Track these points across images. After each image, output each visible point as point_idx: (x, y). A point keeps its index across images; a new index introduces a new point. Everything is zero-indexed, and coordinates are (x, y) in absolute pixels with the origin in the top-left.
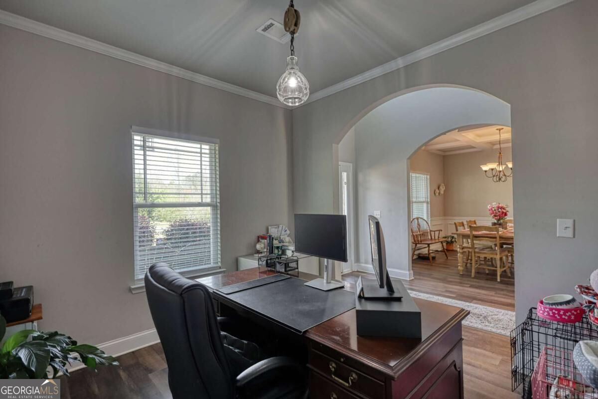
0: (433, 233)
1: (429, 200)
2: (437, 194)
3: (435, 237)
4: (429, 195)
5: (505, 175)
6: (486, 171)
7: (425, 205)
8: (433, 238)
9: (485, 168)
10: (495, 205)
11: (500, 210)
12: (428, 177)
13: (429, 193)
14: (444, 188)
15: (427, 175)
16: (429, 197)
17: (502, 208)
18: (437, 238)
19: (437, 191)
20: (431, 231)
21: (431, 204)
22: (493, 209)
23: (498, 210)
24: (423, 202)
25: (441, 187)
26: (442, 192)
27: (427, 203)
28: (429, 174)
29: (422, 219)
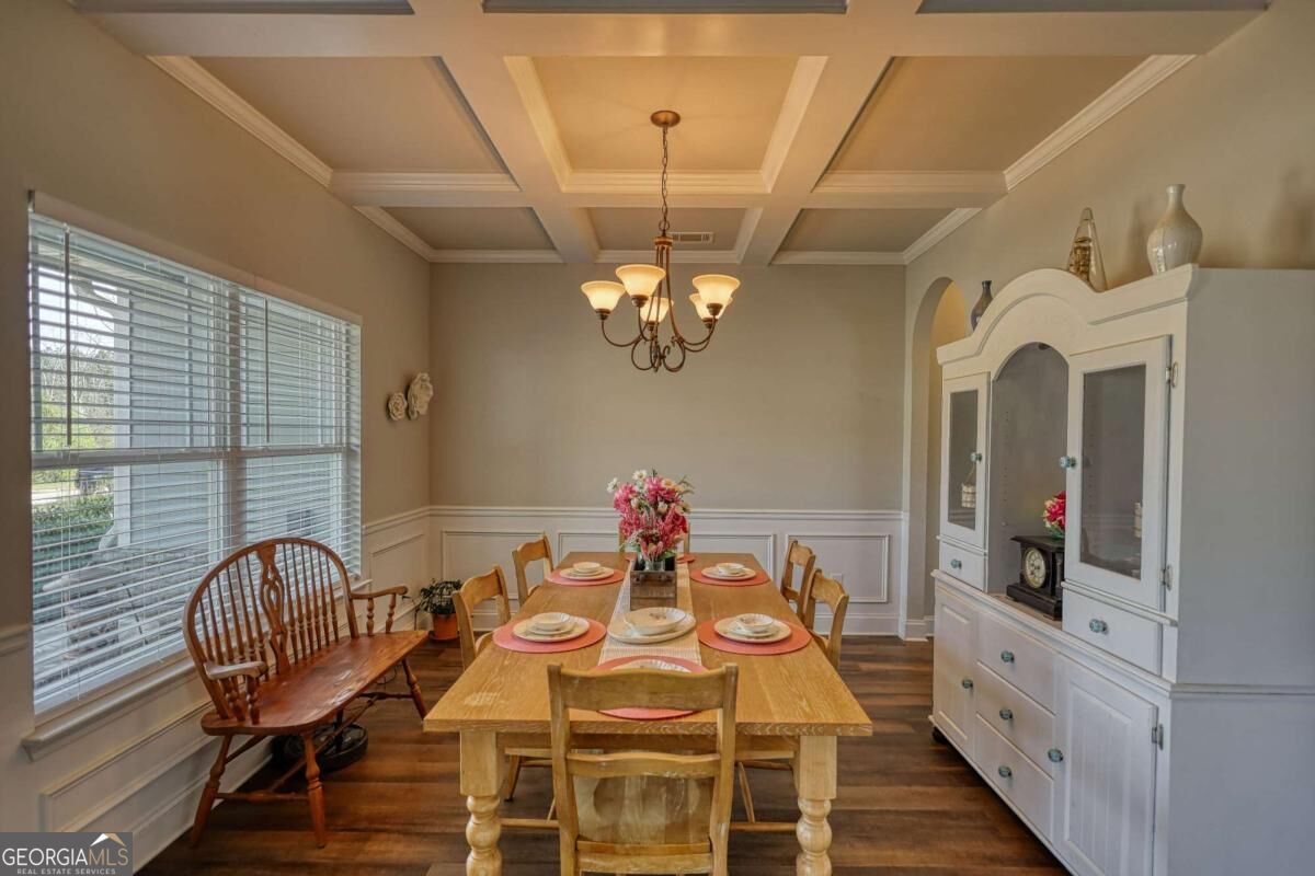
0: (361, 608)
1: (356, 441)
2: (399, 415)
3: (370, 627)
4: (356, 416)
5: (681, 341)
6: (603, 314)
7: (336, 464)
8: (362, 629)
9: (602, 296)
10: (641, 480)
11: (662, 506)
12: (356, 331)
13: (356, 409)
14: (431, 393)
15: (350, 322)
16: (356, 425)
17: (670, 497)
18: (379, 628)
19: (399, 402)
20: (353, 597)
21: (367, 458)
22: (634, 503)
23: (655, 505)
24: (326, 450)
25: (415, 388)
26: (421, 406)
27: (349, 453)
28: (359, 318)
29: (302, 542)
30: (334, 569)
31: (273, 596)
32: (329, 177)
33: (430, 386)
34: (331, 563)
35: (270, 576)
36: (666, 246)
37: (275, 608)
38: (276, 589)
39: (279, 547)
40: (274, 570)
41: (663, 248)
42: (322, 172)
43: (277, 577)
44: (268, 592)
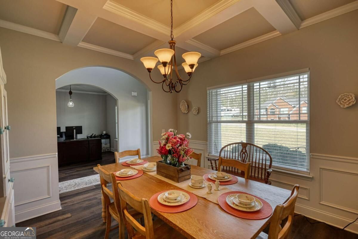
29: (257, 147)
31: (244, 156)
34: (268, 156)
35: (244, 151)
36: (174, 44)
37: (244, 159)
38: (245, 154)
39: (248, 145)
41: (172, 45)
43: (246, 151)
44: (242, 154)
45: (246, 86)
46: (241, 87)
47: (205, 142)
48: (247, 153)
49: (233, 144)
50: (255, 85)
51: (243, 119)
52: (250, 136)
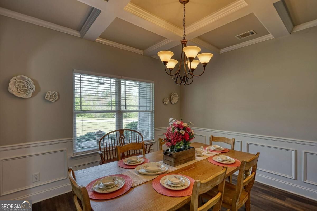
2: (166, 103)
7: (149, 114)
12: (153, 85)
15: (152, 83)
16: (153, 106)
19: (166, 100)
21: (155, 113)
24: (147, 111)
25: (172, 97)
26: (175, 101)
27: (152, 112)
28: (154, 82)
29: (132, 130)
30: (140, 137)
31: (122, 141)
32: (142, 52)
33: (178, 96)
34: (139, 135)
35: (122, 136)
37: (122, 143)
38: (123, 139)
39: (125, 131)
40: (123, 135)
42: (141, 52)
44: (121, 140)
45: (115, 80)
46: (110, 80)
47: (71, 138)
48: (125, 138)
49: (111, 133)
50: (122, 81)
51: (111, 109)
52: (120, 123)
